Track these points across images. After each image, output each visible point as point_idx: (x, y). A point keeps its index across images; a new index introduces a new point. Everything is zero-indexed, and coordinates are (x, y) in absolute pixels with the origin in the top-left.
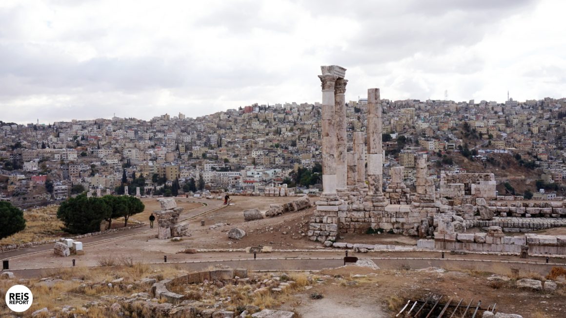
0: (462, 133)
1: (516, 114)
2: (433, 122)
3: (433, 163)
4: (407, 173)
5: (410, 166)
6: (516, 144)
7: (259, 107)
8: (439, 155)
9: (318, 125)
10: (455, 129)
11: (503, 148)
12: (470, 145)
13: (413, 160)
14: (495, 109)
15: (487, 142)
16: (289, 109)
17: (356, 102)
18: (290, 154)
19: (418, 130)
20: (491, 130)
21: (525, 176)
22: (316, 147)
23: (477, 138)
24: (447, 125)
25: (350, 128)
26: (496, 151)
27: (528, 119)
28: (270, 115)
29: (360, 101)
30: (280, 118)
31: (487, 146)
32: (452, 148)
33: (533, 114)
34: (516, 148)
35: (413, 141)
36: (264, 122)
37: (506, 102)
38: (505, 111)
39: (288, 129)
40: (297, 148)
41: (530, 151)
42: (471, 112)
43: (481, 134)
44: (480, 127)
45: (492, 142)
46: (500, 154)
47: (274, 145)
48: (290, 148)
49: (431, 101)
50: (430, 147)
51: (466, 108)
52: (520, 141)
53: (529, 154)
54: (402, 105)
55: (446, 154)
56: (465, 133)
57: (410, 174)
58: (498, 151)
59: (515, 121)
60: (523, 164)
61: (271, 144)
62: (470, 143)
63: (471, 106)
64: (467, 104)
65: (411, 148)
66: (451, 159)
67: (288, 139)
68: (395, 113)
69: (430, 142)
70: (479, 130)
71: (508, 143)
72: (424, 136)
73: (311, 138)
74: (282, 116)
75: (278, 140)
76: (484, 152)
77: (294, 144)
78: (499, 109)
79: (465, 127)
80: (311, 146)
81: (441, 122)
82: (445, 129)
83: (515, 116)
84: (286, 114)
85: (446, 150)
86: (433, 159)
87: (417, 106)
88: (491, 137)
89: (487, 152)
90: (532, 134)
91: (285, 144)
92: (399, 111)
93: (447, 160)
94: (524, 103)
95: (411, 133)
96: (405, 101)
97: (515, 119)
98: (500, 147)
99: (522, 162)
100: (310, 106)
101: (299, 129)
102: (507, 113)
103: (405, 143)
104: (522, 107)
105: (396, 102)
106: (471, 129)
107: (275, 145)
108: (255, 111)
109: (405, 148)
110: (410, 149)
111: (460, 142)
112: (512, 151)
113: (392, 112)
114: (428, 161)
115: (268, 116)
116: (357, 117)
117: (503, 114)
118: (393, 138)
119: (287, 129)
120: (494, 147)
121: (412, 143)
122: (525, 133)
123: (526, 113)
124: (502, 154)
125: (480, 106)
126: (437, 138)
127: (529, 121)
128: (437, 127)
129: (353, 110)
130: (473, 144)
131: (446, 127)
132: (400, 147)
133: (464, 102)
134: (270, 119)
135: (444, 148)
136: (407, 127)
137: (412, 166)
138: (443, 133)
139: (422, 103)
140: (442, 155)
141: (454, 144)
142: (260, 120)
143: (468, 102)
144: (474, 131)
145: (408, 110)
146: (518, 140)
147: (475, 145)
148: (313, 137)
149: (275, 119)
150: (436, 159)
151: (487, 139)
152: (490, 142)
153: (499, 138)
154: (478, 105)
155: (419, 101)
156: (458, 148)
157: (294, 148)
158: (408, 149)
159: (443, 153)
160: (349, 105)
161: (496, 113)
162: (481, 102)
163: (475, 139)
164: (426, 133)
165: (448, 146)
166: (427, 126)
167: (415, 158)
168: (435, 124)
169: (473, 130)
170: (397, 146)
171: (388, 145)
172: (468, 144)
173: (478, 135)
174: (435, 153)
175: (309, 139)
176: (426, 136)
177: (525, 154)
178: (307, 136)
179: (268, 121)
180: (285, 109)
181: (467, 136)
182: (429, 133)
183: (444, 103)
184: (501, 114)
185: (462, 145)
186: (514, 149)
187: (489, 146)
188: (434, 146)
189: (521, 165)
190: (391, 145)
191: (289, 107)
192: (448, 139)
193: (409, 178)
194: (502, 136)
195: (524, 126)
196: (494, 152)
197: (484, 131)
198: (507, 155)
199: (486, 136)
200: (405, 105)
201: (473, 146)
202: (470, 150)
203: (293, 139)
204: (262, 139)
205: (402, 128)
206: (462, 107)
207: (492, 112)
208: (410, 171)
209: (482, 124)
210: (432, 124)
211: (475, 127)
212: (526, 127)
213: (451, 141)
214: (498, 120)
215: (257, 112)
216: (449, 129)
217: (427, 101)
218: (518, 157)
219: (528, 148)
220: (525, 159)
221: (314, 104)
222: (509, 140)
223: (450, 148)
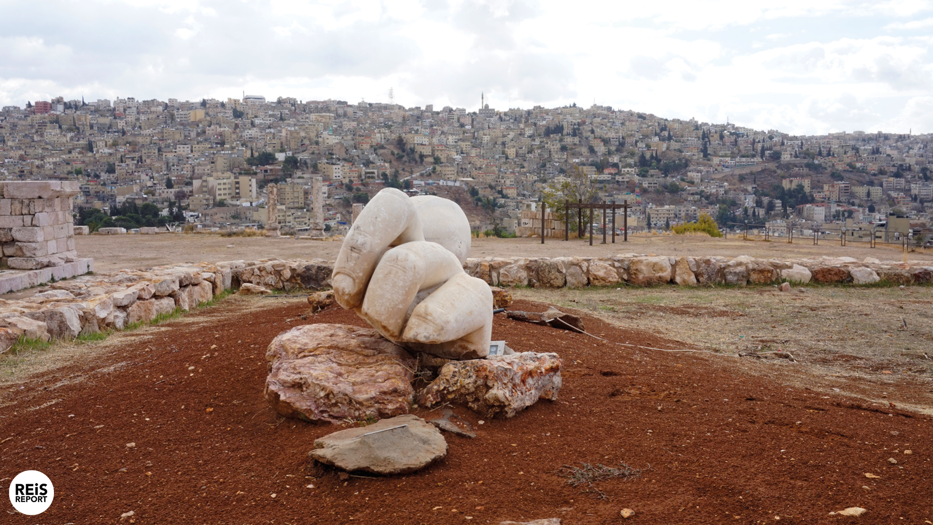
0: (393, 154)
1: (489, 128)
2: (346, 135)
3: (338, 201)
4: (283, 216)
5: (296, 205)
6: (475, 173)
7: (65, 104)
8: (349, 188)
9: (163, 137)
10: (382, 147)
11: (453, 177)
12: (403, 172)
13: (302, 195)
14: (462, 120)
15: (430, 168)
16: (122, 109)
17: (239, 101)
18: (100, 187)
19: (322, 147)
20: (437, 150)
21: (481, 221)
22: (150, 174)
23: (416, 162)
24: (368, 140)
25: (217, 143)
26: (441, 183)
27: (504, 136)
28: (83, 119)
29: (246, 99)
30: (101, 124)
31: (430, 175)
32: (373, 178)
33: (511, 129)
34: (473, 178)
35: (309, 165)
36: (70, 130)
37: (480, 110)
38: (475, 123)
39: (108, 143)
40: (115, 175)
41: (493, 184)
42: (425, 124)
43: (422, 157)
44: (422, 145)
45: (438, 168)
46: (448, 188)
47: (73, 170)
48: (104, 176)
49: (366, 103)
50: (335, 175)
51: (418, 117)
52: (480, 168)
53: (491, 187)
54: (317, 108)
55: (361, 187)
56: (398, 154)
57: (288, 219)
58: (445, 182)
59: (486, 139)
60: (480, 204)
61: (69, 168)
62: (403, 170)
63: (426, 114)
64: (422, 112)
65: (304, 176)
66: (367, 194)
67: (103, 160)
68: (298, 121)
69: (334, 167)
70: (419, 149)
71: (462, 171)
72: (330, 156)
73: (144, 158)
74: (106, 121)
75: (84, 162)
76: (423, 183)
77: (111, 170)
78: (467, 121)
79: (398, 144)
80: (142, 172)
81: (360, 136)
82: (366, 146)
83: (487, 131)
84: (115, 118)
85: (362, 180)
86: (338, 195)
87: (341, 111)
88: (437, 161)
89: (429, 184)
90: (507, 158)
91: (95, 168)
92: (307, 118)
93: (359, 197)
94: (506, 114)
95: (311, 152)
96: (323, 102)
97: (486, 135)
98: (449, 176)
99: (479, 200)
100: (159, 104)
101: (127, 143)
102: (478, 126)
103: (297, 168)
104: (501, 119)
105: (309, 103)
106: (409, 147)
107: (76, 170)
108: (56, 110)
109: (295, 176)
110: (303, 178)
111: (386, 168)
112: (467, 183)
113: (294, 118)
114: (329, 197)
115: (80, 120)
116: (234, 124)
117: (472, 127)
118: (279, 160)
119: (106, 142)
120: (440, 176)
121: (307, 167)
122: (497, 157)
123: (503, 127)
124: (451, 187)
125: (440, 115)
126: (350, 160)
127: (505, 139)
128: (352, 143)
129: (230, 113)
130: (408, 172)
131: (367, 143)
132: (285, 175)
133: (418, 108)
134: (83, 125)
135: (360, 176)
136: (307, 142)
137: (300, 205)
138: (360, 152)
139: (350, 106)
140: (355, 187)
141: (375, 171)
142: (64, 127)
143: (423, 108)
144: (413, 150)
145: (322, 117)
146: (479, 166)
147: (412, 173)
148: (148, 157)
149: (92, 127)
150: (344, 194)
151: (432, 163)
152: (434, 169)
153: (450, 163)
154: (438, 113)
155: (346, 103)
156: (381, 177)
157: (111, 175)
158: (299, 178)
159: (355, 184)
160: (227, 106)
161: (462, 126)
162: (444, 108)
163: (413, 164)
164: (334, 152)
165: (366, 173)
166: (337, 141)
167: (306, 193)
168: (349, 137)
169: (411, 149)
170: (281, 173)
171: (266, 171)
172: (401, 172)
173: (417, 156)
174: (342, 184)
175: (141, 160)
176: (334, 157)
177: (486, 188)
178: (137, 155)
179: (78, 129)
180: (114, 109)
181: (399, 158)
182: (339, 153)
183: (386, 107)
184: (468, 127)
185: (388, 172)
186: (471, 179)
187: (433, 175)
188: (341, 173)
189: (477, 204)
190: (271, 170)
191: (121, 105)
192: (368, 163)
193: (287, 224)
194: (454, 160)
195: (497, 146)
196: (438, 184)
197: (427, 151)
198: (459, 188)
199: (431, 160)
200: (322, 108)
201: (407, 174)
202: (402, 181)
203: (112, 160)
204: (54, 160)
205: (300, 144)
206: (412, 116)
207: (457, 125)
208: (290, 214)
209: (426, 141)
210: (345, 138)
211: (414, 144)
212: (499, 147)
213: (371, 165)
214: (461, 136)
215: (58, 113)
216: (372, 146)
217: (359, 104)
218: (474, 192)
219: (490, 179)
220: (484, 196)
221: (167, 102)
222: (463, 167)
223: (369, 177)
